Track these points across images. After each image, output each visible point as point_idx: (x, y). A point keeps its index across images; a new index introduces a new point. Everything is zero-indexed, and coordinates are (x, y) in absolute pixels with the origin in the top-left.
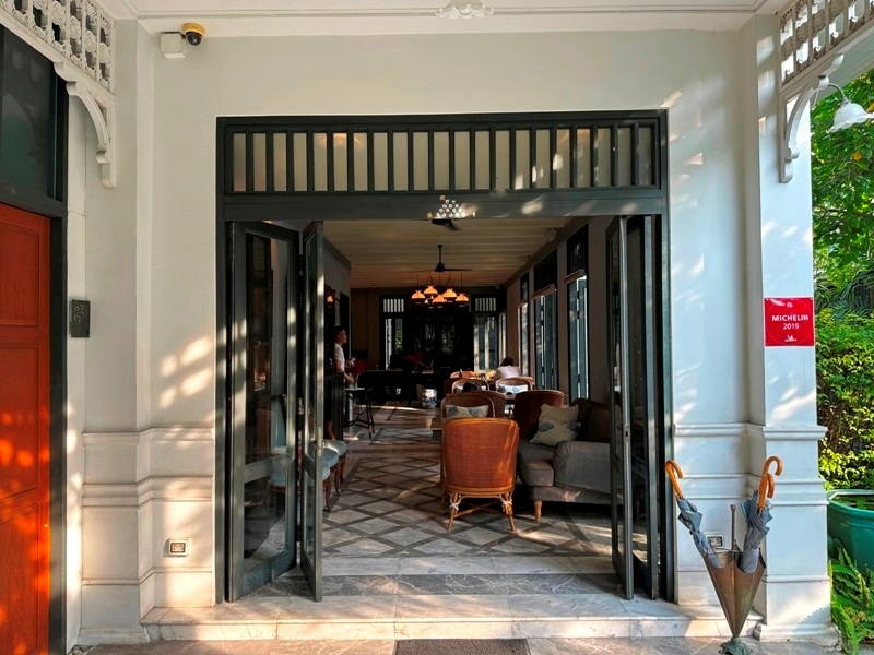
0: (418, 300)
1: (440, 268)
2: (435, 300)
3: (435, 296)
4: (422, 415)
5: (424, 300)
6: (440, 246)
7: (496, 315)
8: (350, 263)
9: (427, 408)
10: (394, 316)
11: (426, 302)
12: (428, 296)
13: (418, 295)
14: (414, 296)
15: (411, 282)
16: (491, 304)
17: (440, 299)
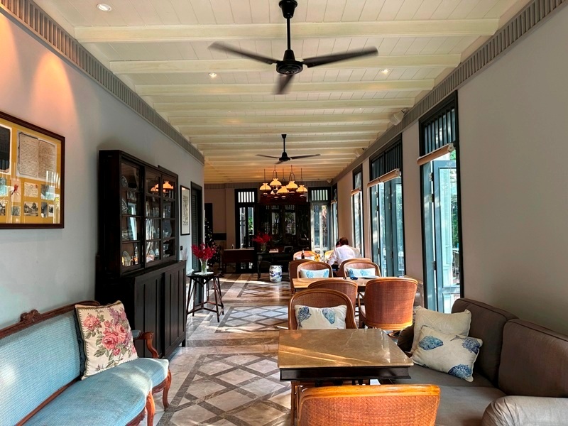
0: (265, 191)
1: (285, 158)
2: (280, 191)
3: (280, 188)
4: (269, 289)
5: (270, 191)
6: (284, 136)
7: (328, 204)
8: (203, 158)
9: (274, 281)
10: (247, 205)
11: (272, 193)
12: (273, 188)
13: (265, 187)
14: (262, 188)
15: (259, 177)
16: (323, 195)
17: (284, 190)
